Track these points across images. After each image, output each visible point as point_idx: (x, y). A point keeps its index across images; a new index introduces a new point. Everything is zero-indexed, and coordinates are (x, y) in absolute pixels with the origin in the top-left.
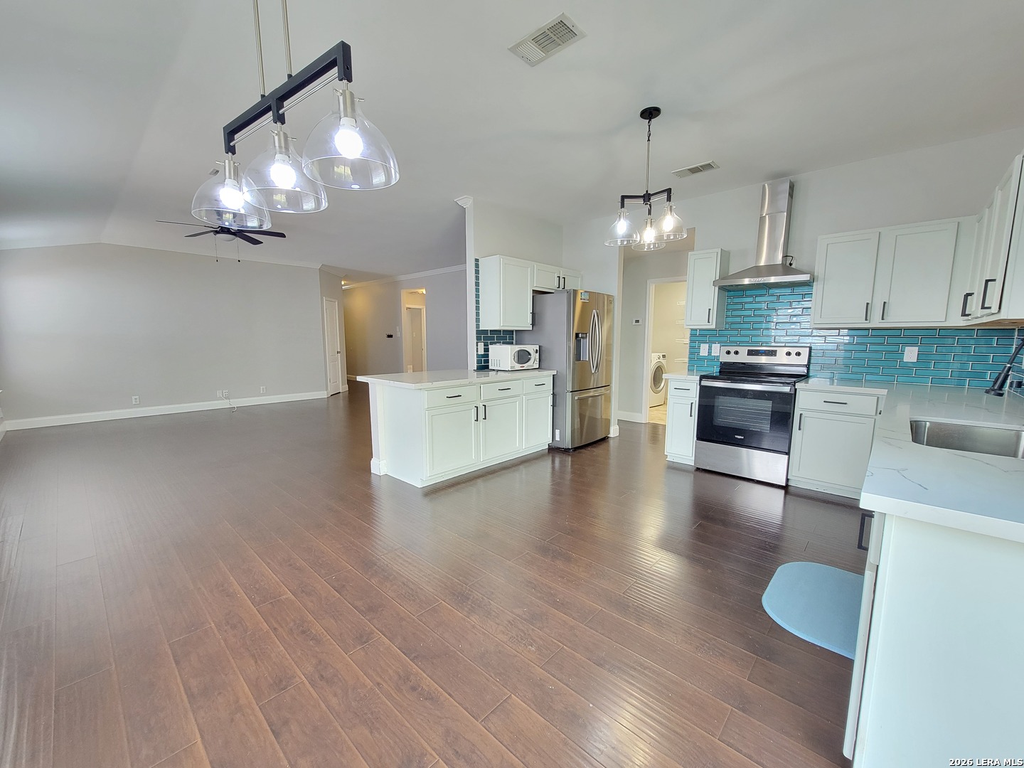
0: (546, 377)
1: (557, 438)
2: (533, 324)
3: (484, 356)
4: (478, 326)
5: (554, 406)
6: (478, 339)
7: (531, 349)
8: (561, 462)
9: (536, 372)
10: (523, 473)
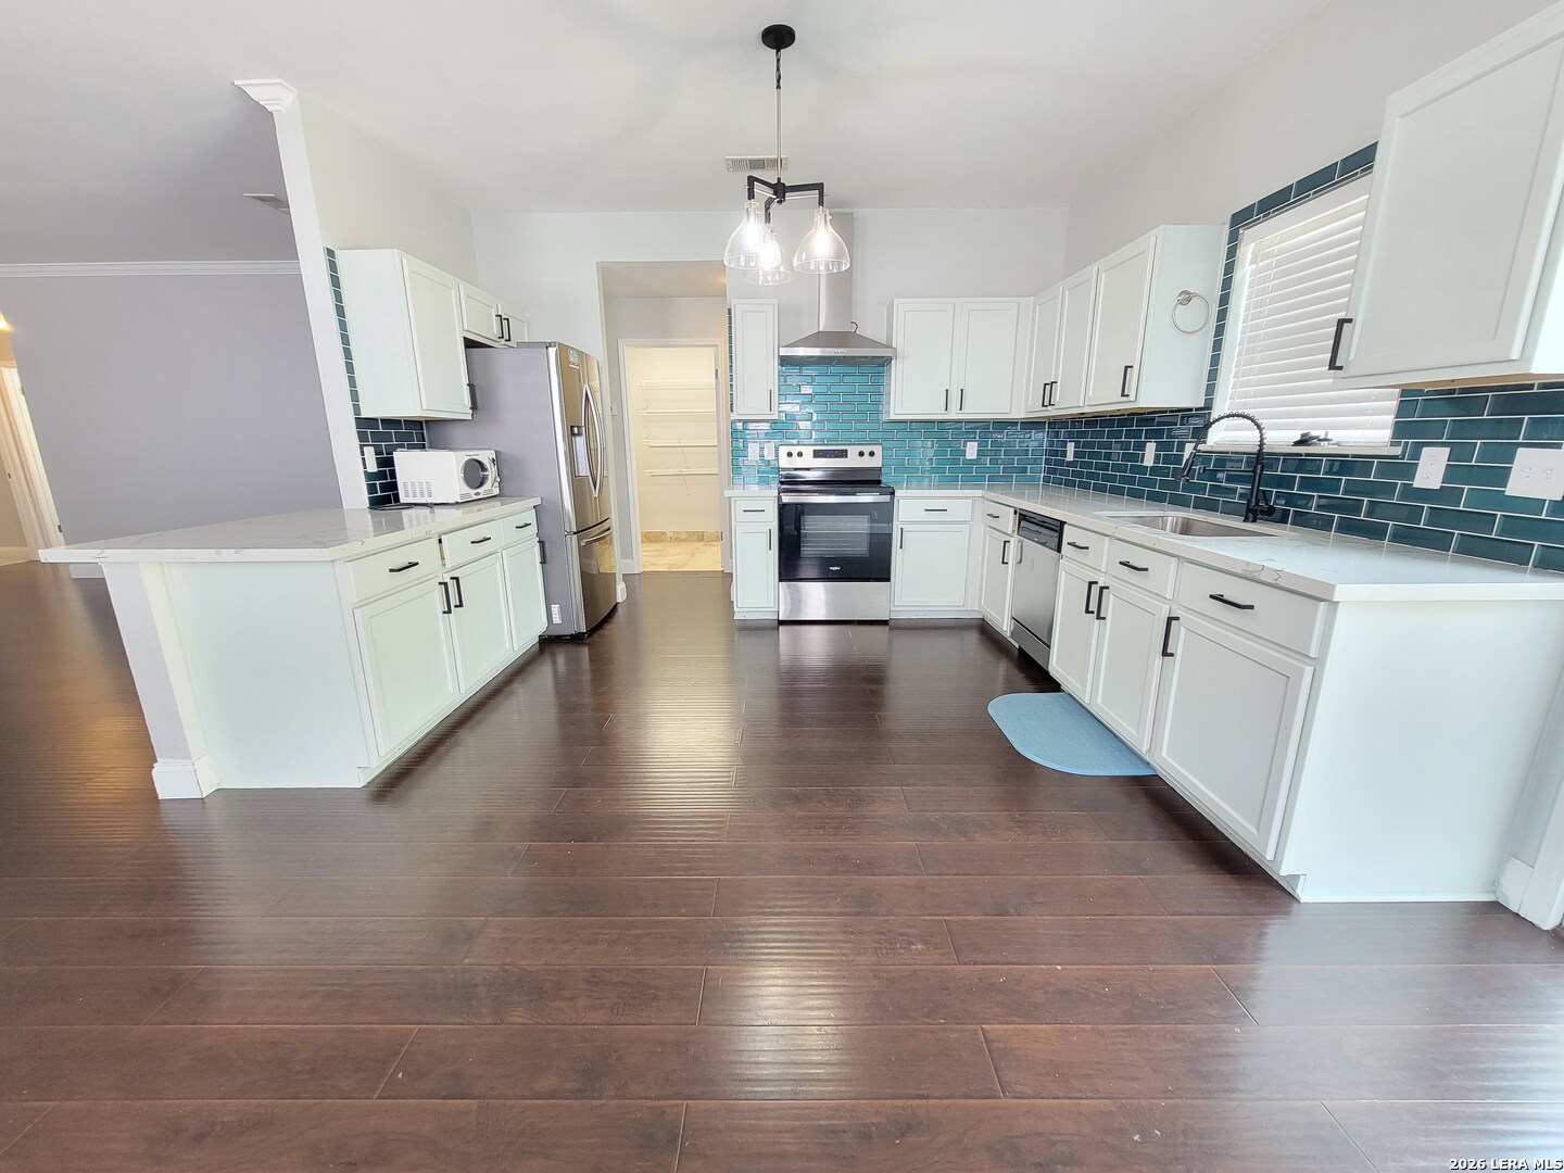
0: (523, 510)
1: (557, 619)
2: (474, 407)
3: (379, 475)
4: (357, 409)
5: (543, 562)
6: (362, 437)
7: (485, 457)
8: (568, 661)
9: (496, 503)
10: (521, 694)
